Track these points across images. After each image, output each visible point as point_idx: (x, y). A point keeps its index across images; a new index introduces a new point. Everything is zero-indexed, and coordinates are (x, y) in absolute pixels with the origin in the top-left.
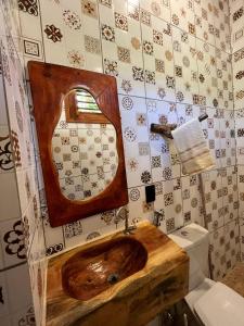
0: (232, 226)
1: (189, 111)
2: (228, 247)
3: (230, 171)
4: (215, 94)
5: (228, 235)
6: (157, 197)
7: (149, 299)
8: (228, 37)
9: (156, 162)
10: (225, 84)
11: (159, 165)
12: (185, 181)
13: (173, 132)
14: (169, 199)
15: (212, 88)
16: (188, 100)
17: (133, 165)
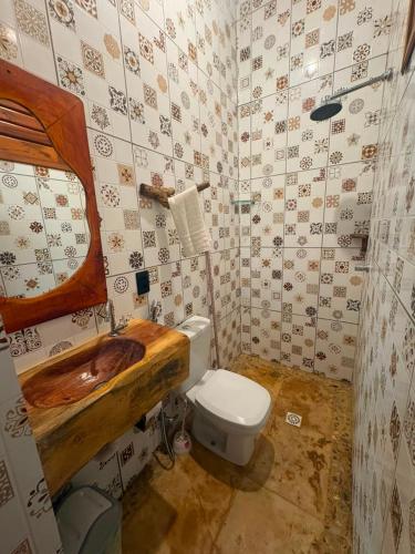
0: (234, 317)
1: (189, 173)
2: (230, 339)
3: (233, 253)
4: (219, 157)
5: (230, 325)
6: (151, 287)
7: (150, 386)
8: (235, 80)
9: (149, 239)
10: (230, 144)
11: (153, 244)
12: (186, 266)
13: (170, 200)
14: (167, 289)
15: (216, 146)
16: (189, 157)
17: (117, 242)
